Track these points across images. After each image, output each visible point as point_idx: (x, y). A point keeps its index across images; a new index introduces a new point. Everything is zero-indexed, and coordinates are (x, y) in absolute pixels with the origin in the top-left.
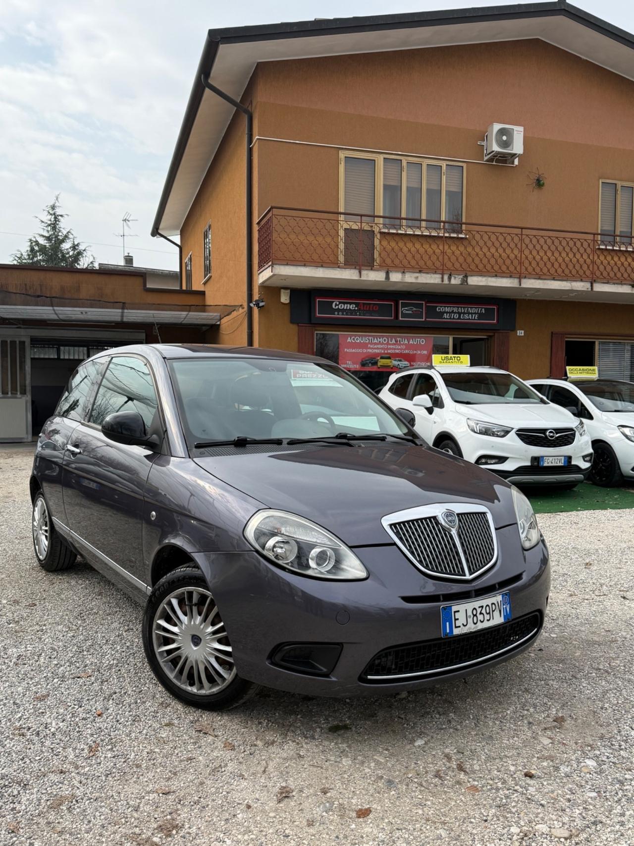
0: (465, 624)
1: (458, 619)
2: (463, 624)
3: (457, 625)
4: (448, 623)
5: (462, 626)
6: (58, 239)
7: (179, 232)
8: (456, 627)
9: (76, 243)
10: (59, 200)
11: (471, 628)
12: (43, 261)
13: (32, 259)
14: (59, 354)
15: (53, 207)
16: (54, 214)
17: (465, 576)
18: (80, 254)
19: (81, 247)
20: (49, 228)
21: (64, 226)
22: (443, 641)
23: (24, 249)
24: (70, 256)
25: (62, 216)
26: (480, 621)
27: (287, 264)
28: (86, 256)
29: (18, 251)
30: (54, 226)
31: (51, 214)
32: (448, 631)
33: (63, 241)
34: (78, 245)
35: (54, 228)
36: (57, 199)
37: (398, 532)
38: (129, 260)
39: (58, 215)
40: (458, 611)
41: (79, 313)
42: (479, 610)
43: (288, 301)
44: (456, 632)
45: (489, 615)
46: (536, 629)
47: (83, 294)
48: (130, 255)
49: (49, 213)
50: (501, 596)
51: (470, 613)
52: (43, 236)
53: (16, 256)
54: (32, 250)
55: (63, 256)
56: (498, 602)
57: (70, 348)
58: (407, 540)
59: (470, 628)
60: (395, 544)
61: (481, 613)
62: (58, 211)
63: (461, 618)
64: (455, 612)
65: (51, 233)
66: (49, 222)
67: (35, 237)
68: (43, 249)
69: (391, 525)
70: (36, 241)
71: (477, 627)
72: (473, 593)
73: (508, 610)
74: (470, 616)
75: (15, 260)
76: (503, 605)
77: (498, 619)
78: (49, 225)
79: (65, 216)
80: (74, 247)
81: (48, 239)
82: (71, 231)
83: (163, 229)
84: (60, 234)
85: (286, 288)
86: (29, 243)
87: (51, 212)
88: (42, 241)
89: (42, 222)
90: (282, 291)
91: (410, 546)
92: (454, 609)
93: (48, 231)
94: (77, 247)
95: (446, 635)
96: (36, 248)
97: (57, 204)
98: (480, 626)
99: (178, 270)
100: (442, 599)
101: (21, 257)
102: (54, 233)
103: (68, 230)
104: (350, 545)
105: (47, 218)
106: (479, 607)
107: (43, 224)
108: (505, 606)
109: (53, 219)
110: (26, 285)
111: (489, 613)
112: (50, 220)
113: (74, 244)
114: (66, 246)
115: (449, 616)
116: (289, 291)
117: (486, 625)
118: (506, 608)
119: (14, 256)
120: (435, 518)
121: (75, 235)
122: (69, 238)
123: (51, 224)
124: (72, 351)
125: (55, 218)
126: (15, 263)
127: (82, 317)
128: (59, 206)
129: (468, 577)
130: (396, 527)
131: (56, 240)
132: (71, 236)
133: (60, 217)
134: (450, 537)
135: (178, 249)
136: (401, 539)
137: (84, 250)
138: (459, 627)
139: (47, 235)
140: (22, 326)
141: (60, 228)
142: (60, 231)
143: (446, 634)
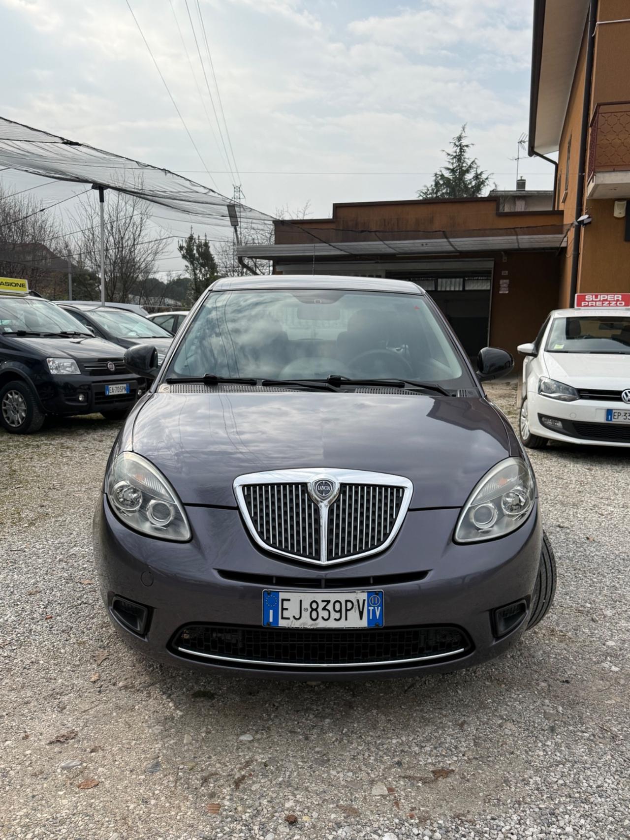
0: (297, 617)
1: (287, 609)
2: (294, 617)
3: (284, 616)
4: (271, 612)
5: (292, 619)
6: (462, 170)
7: (557, 147)
8: (283, 618)
9: (479, 172)
10: (466, 130)
11: (306, 622)
12: (446, 193)
13: (436, 193)
14: (436, 286)
15: (459, 138)
16: (460, 145)
17: (319, 560)
18: (483, 183)
19: (484, 176)
20: (455, 160)
21: (469, 156)
22: (262, 630)
23: (430, 183)
24: (472, 187)
25: (467, 146)
26: (323, 618)
27: (614, 171)
28: (487, 185)
29: (425, 186)
30: (459, 157)
31: (457, 146)
32: (271, 620)
33: (467, 171)
34: (481, 174)
35: (459, 160)
36: (464, 129)
37: (249, 495)
38: (521, 184)
39: (463, 146)
40: (289, 600)
41: (420, 245)
42: (322, 605)
43: (623, 215)
44: (282, 623)
45: (339, 614)
46: (462, 650)
47: (436, 226)
48: (523, 178)
49: (455, 144)
50: (366, 594)
51: (306, 605)
52: (448, 169)
53: (422, 192)
54: (437, 184)
55: (466, 186)
56: (358, 601)
57: (447, 280)
58: (255, 506)
59: (304, 624)
60: (238, 508)
61: (324, 609)
62: (464, 142)
63: (292, 609)
64: (283, 600)
65: (455, 165)
66: (455, 154)
67: (441, 171)
68: (447, 182)
69: (244, 486)
70: (442, 176)
71: (317, 624)
72: (323, 583)
73: (378, 614)
74: (306, 610)
75: (421, 196)
76: (369, 605)
77: (354, 621)
78: (455, 157)
79: (470, 146)
80: (477, 177)
81: (453, 171)
82: (476, 161)
83: (538, 147)
84: (464, 165)
85: (620, 200)
86: (434, 178)
87: (458, 143)
88: (447, 174)
89: (449, 155)
90: (616, 203)
91: (256, 513)
92: (282, 596)
93: (453, 164)
94: (480, 177)
95: (269, 625)
96: (441, 182)
97: (463, 135)
98: (321, 624)
99: (552, 189)
100: (274, 582)
101: (426, 193)
102: (459, 165)
103: (472, 160)
104: (183, 502)
105: (453, 150)
106: (323, 601)
107: (449, 157)
108: (371, 608)
109: (458, 151)
110: (385, 220)
111: (340, 611)
112: (456, 152)
113: (477, 173)
114: (469, 177)
115: (275, 603)
116: (625, 202)
117: (332, 624)
118: (374, 611)
119: (419, 192)
120: (304, 485)
121: (478, 164)
122: (473, 168)
123: (457, 155)
124: (449, 282)
125: (461, 149)
126: (421, 198)
127: (426, 249)
128: (465, 137)
129: (324, 562)
130: (249, 489)
131: (460, 171)
132: (475, 166)
133: (465, 148)
134: (315, 510)
135: (554, 166)
136: (248, 504)
137: (487, 179)
138: (289, 619)
139: (451, 167)
140: (380, 261)
141: (465, 158)
142: (464, 161)
143: (269, 623)
